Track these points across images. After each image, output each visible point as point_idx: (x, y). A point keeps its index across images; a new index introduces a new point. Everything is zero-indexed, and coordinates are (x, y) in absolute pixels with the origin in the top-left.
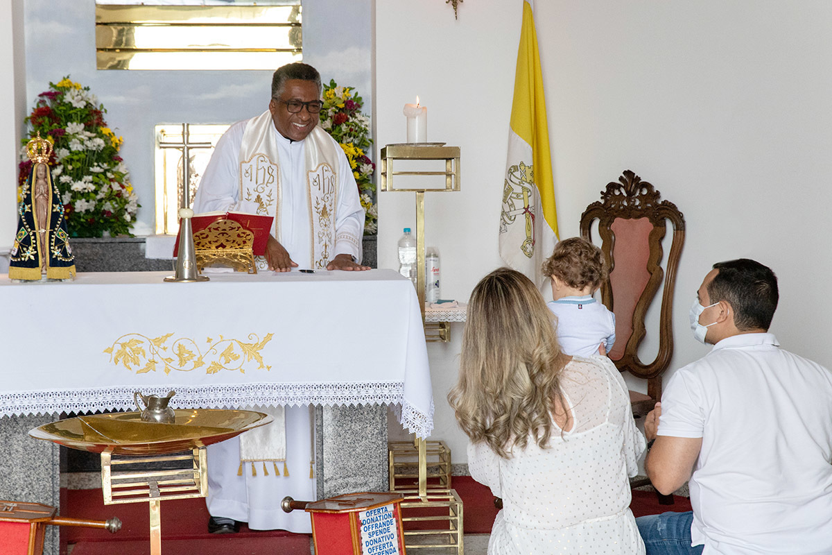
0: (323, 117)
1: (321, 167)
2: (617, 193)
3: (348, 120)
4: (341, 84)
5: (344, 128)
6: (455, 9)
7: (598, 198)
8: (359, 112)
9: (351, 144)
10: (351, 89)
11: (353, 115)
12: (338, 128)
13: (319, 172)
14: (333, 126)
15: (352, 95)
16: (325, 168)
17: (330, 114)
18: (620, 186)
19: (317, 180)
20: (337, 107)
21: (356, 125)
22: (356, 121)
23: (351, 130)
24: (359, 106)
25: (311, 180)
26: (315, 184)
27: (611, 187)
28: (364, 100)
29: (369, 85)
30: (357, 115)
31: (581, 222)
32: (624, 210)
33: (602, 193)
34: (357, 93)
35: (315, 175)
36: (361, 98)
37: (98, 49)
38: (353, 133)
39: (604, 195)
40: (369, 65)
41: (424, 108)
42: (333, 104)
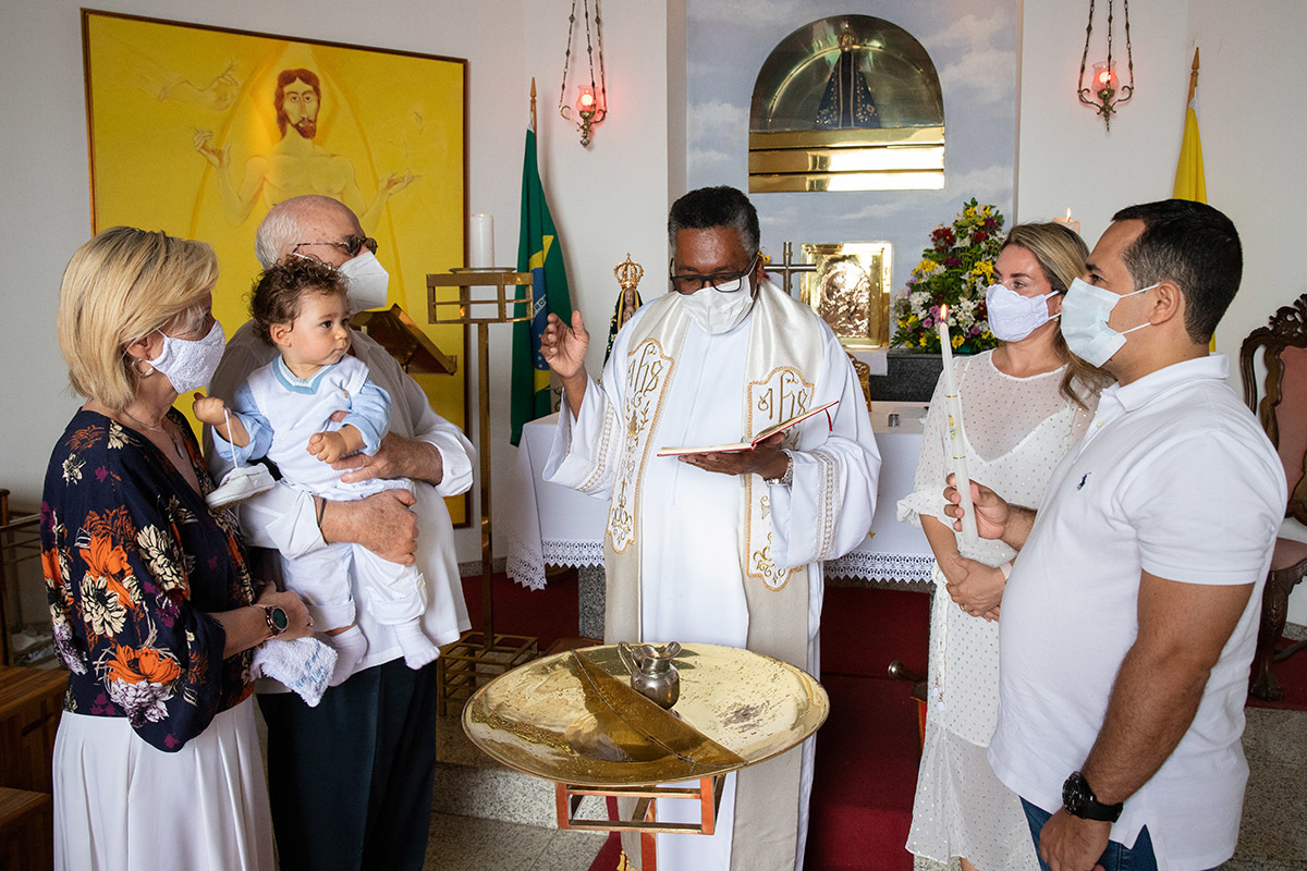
0: (962, 235)
1: (777, 376)
2: (1290, 318)
3: (988, 238)
4: (982, 202)
5: (983, 245)
6: (1107, 120)
7: (1265, 323)
8: (1000, 230)
9: (990, 263)
10: (992, 207)
11: (993, 234)
12: (977, 247)
13: (774, 383)
14: (971, 245)
15: (993, 213)
16: (788, 376)
17: (970, 232)
18: (1295, 311)
19: (768, 400)
20: (977, 226)
21: (996, 243)
22: (996, 239)
23: (990, 248)
24: (1000, 225)
25: (755, 400)
26: (763, 406)
27: (1283, 311)
28: (1005, 218)
29: (1010, 202)
30: (997, 233)
31: (1242, 348)
32: (1298, 338)
33: (1271, 318)
34: (998, 212)
35: (763, 390)
36: (1002, 216)
37: (751, 175)
38: (992, 251)
39: (1273, 321)
40: (1011, 184)
41: (1077, 222)
42: (974, 222)
